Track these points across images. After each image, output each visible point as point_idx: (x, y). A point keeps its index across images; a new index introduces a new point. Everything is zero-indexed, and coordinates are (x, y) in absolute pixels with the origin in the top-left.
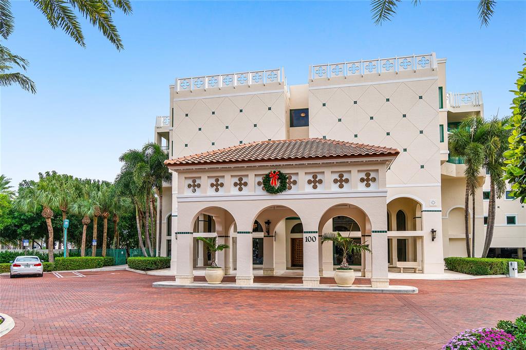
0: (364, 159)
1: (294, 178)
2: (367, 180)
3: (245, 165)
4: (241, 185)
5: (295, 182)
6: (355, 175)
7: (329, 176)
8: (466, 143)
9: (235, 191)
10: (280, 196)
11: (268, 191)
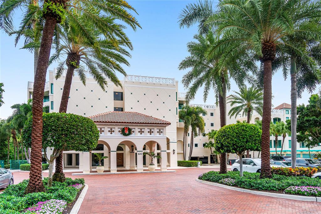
0: (159, 125)
1: (133, 130)
2: (160, 132)
3: (114, 124)
4: (111, 131)
5: (133, 132)
6: (156, 130)
7: (146, 130)
8: (185, 116)
9: (109, 134)
10: (128, 137)
11: (124, 135)
